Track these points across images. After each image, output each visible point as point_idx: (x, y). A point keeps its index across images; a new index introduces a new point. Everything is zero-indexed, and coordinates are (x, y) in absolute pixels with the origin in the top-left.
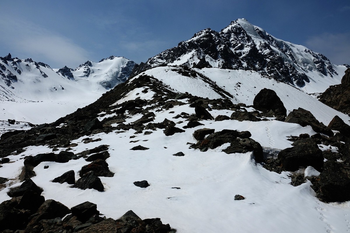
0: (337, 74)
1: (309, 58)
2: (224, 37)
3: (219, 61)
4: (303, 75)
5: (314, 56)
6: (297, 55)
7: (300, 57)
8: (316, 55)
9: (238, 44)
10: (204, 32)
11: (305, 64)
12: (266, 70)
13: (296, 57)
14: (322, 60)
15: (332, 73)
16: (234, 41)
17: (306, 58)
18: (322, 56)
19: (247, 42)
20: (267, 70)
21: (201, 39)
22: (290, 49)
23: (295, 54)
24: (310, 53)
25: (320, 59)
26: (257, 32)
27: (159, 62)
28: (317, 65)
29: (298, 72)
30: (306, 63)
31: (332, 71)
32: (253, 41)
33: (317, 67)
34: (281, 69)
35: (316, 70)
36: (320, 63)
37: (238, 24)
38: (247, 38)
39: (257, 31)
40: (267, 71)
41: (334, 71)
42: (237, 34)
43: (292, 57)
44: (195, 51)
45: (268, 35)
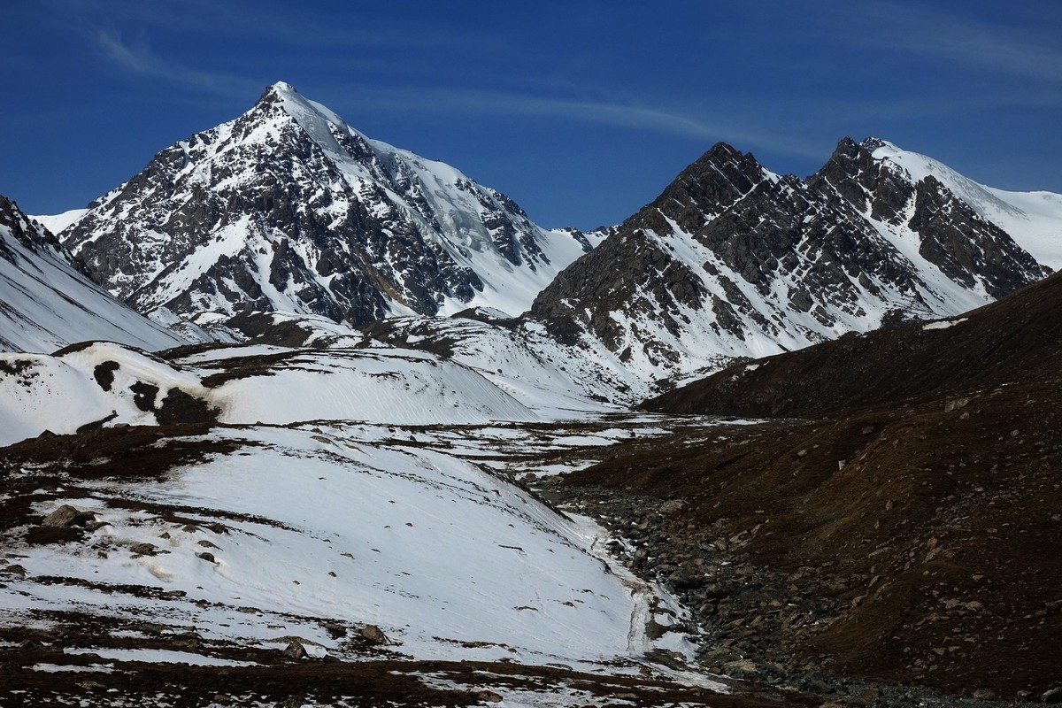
0: (547, 262)
1: (469, 208)
2: (281, 171)
3: (304, 243)
4: (468, 271)
5: (483, 203)
6: (439, 201)
7: (447, 207)
8: (489, 198)
9: (316, 190)
10: (247, 164)
11: (462, 230)
12: (389, 261)
13: (436, 207)
14: (507, 213)
15: (534, 258)
16: (303, 180)
17: (463, 209)
18: (506, 201)
19: (330, 181)
20: (392, 261)
21: (255, 188)
22: (418, 181)
23: (433, 197)
24: (472, 191)
25: (499, 212)
26: (339, 139)
27: (154, 239)
28: (492, 232)
29: (456, 264)
30: (463, 226)
31: (535, 249)
32: (342, 176)
33: (494, 240)
34: (421, 258)
35: (492, 250)
36: (502, 228)
37: (291, 118)
38: (326, 169)
39: (339, 137)
40: (391, 264)
41: (539, 250)
42: (303, 157)
43: (427, 209)
44: (250, 220)
45: (356, 137)
